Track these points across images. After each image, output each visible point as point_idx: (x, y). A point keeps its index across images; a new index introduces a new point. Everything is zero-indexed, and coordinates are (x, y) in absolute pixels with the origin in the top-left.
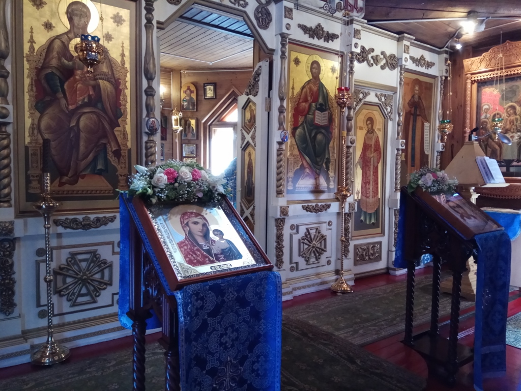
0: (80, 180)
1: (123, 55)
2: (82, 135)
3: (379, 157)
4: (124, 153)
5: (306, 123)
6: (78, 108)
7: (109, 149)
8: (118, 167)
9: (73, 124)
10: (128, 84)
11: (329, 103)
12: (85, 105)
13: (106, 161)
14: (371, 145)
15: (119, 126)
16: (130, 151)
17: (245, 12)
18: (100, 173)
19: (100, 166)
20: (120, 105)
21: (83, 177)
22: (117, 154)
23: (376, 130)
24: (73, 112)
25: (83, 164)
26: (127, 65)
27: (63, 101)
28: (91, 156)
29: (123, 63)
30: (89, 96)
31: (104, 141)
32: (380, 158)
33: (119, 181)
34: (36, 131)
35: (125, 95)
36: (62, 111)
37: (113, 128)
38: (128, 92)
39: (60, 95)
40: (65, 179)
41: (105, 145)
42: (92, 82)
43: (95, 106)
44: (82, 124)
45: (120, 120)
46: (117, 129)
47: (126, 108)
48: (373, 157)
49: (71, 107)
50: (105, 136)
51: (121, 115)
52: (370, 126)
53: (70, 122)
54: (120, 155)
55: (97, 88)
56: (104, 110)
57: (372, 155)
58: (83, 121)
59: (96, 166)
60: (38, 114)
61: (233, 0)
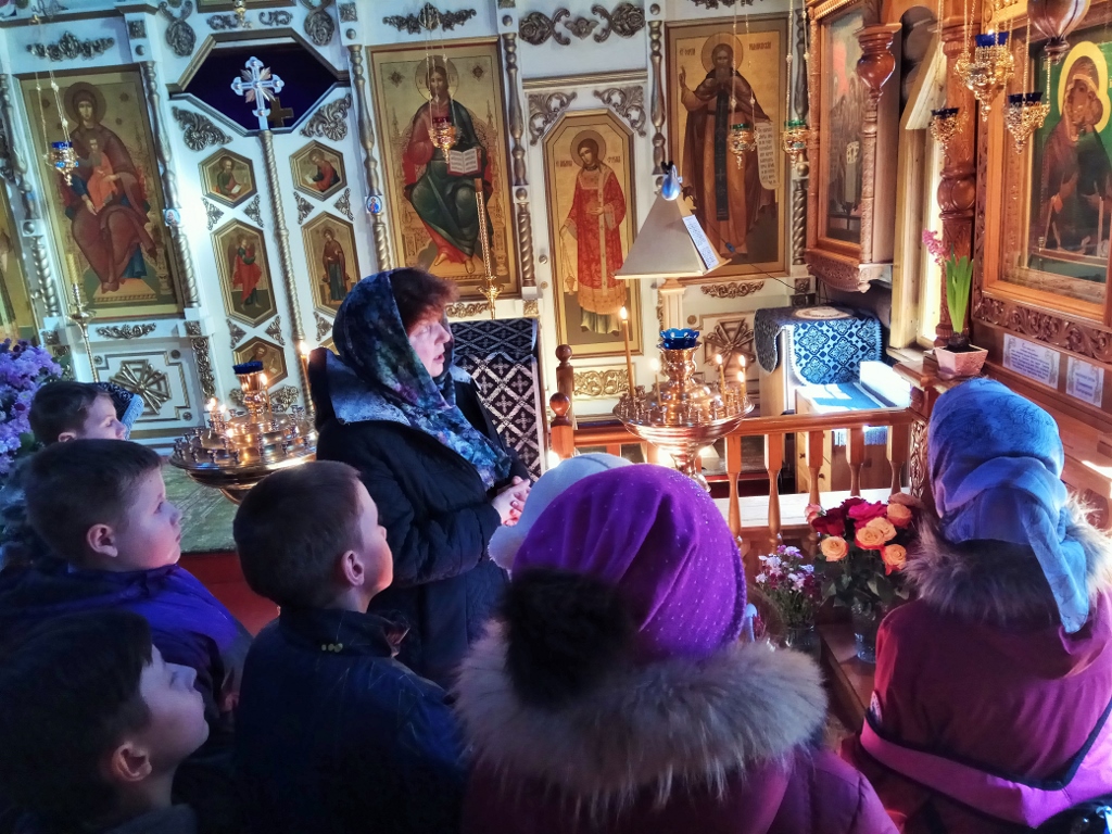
0: (121, 285)
1: (138, 138)
3: (619, 212)
4: (161, 251)
5: (430, 174)
6: (105, 208)
7: (143, 250)
8: (157, 268)
9: (103, 226)
10: (149, 171)
11: (477, 132)
12: (108, 205)
13: (142, 262)
14: (596, 191)
15: (148, 220)
16: (165, 248)
17: (291, 29)
18: (138, 276)
19: (137, 269)
20: (146, 196)
21: (123, 282)
23: (606, 161)
24: (101, 212)
25: (120, 268)
26: (145, 149)
27: (89, 204)
28: (126, 260)
29: (141, 146)
30: (113, 192)
31: (136, 241)
32: (623, 212)
33: (159, 285)
34: (72, 239)
36: (90, 214)
37: (143, 225)
39: (85, 197)
40: (107, 285)
41: (138, 245)
42: (113, 177)
43: (121, 204)
44: (111, 225)
45: (148, 214)
46: (147, 224)
48: (604, 212)
49: (98, 209)
50: (136, 235)
51: (149, 207)
52: (588, 156)
53: (100, 224)
54: (156, 254)
56: (130, 206)
57: (600, 210)
58: (113, 222)
59: (133, 268)
60: (69, 221)
61: (266, 19)
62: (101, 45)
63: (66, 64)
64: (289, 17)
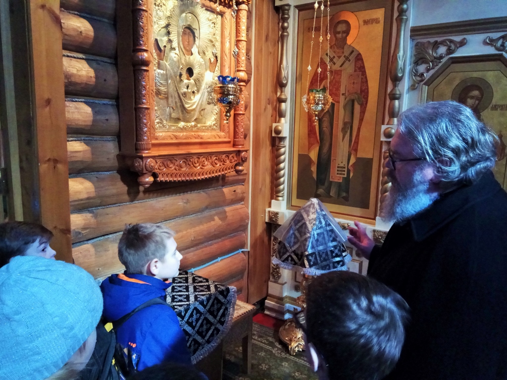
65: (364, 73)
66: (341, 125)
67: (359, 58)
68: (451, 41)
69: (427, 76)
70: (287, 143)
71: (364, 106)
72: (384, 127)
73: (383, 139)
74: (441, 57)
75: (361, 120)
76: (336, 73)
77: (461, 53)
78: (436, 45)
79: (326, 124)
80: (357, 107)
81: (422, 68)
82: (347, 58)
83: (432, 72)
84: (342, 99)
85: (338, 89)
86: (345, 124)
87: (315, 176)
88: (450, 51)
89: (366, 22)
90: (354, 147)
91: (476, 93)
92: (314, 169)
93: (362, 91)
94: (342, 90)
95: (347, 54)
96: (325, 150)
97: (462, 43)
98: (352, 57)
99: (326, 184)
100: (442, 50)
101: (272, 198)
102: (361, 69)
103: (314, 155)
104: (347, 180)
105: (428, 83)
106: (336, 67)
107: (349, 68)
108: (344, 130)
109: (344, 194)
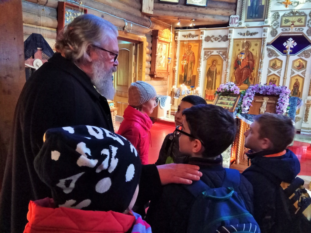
1: (256, 54)
2: (244, 74)
4: (253, 79)
6: (243, 68)
7: (249, 78)
8: (251, 82)
10: (257, 61)
12: (245, 67)
13: (248, 81)
15: (253, 72)
16: (255, 78)
17: (302, 32)
18: (246, 84)
19: (246, 82)
21: (242, 84)
22: (251, 79)
24: (242, 69)
25: (242, 81)
26: (257, 56)
27: (240, 67)
28: (245, 80)
29: (256, 55)
30: (246, 65)
31: (248, 76)
35: (255, 64)
36: (240, 69)
37: (251, 73)
38: (256, 63)
39: (240, 65)
41: (248, 77)
42: (248, 62)
43: (247, 67)
45: (253, 70)
47: (255, 67)
49: (242, 68)
50: (249, 75)
51: (254, 69)
53: (241, 71)
55: (249, 63)
56: (249, 68)
58: (244, 71)
59: (245, 82)
60: (234, 70)
61: (297, 30)
62: (255, 33)
63: (246, 37)
64: (303, 29)
65: (194, 57)
66: (189, 68)
67: (193, 53)
68: (211, 51)
69: (206, 58)
70: (177, 72)
71: (194, 64)
72: (198, 68)
73: (198, 71)
74: (209, 55)
75: (194, 67)
76: (189, 56)
77: (212, 54)
78: (208, 52)
79: (186, 67)
80: (193, 64)
81: (205, 56)
82: (191, 53)
83: (207, 57)
84: (190, 62)
85: (189, 60)
86: (190, 67)
87: (183, 79)
88: (211, 53)
89: (195, 46)
90: (192, 72)
91: (215, 62)
92: (183, 78)
93: (194, 60)
94: (190, 60)
95: (191, 52)
96: (186, 73)
97: (213, 52)
98: (192, 53)
99: (186, 81)
100: (209, 53)
101: (173, 85)
102: (194, 55)
103: (183, 75)
104: (190, 80)
105: (207, 59)
106: (189, 55)
107: (191, 55)
108: (190, 69)
109: (190, 83)
